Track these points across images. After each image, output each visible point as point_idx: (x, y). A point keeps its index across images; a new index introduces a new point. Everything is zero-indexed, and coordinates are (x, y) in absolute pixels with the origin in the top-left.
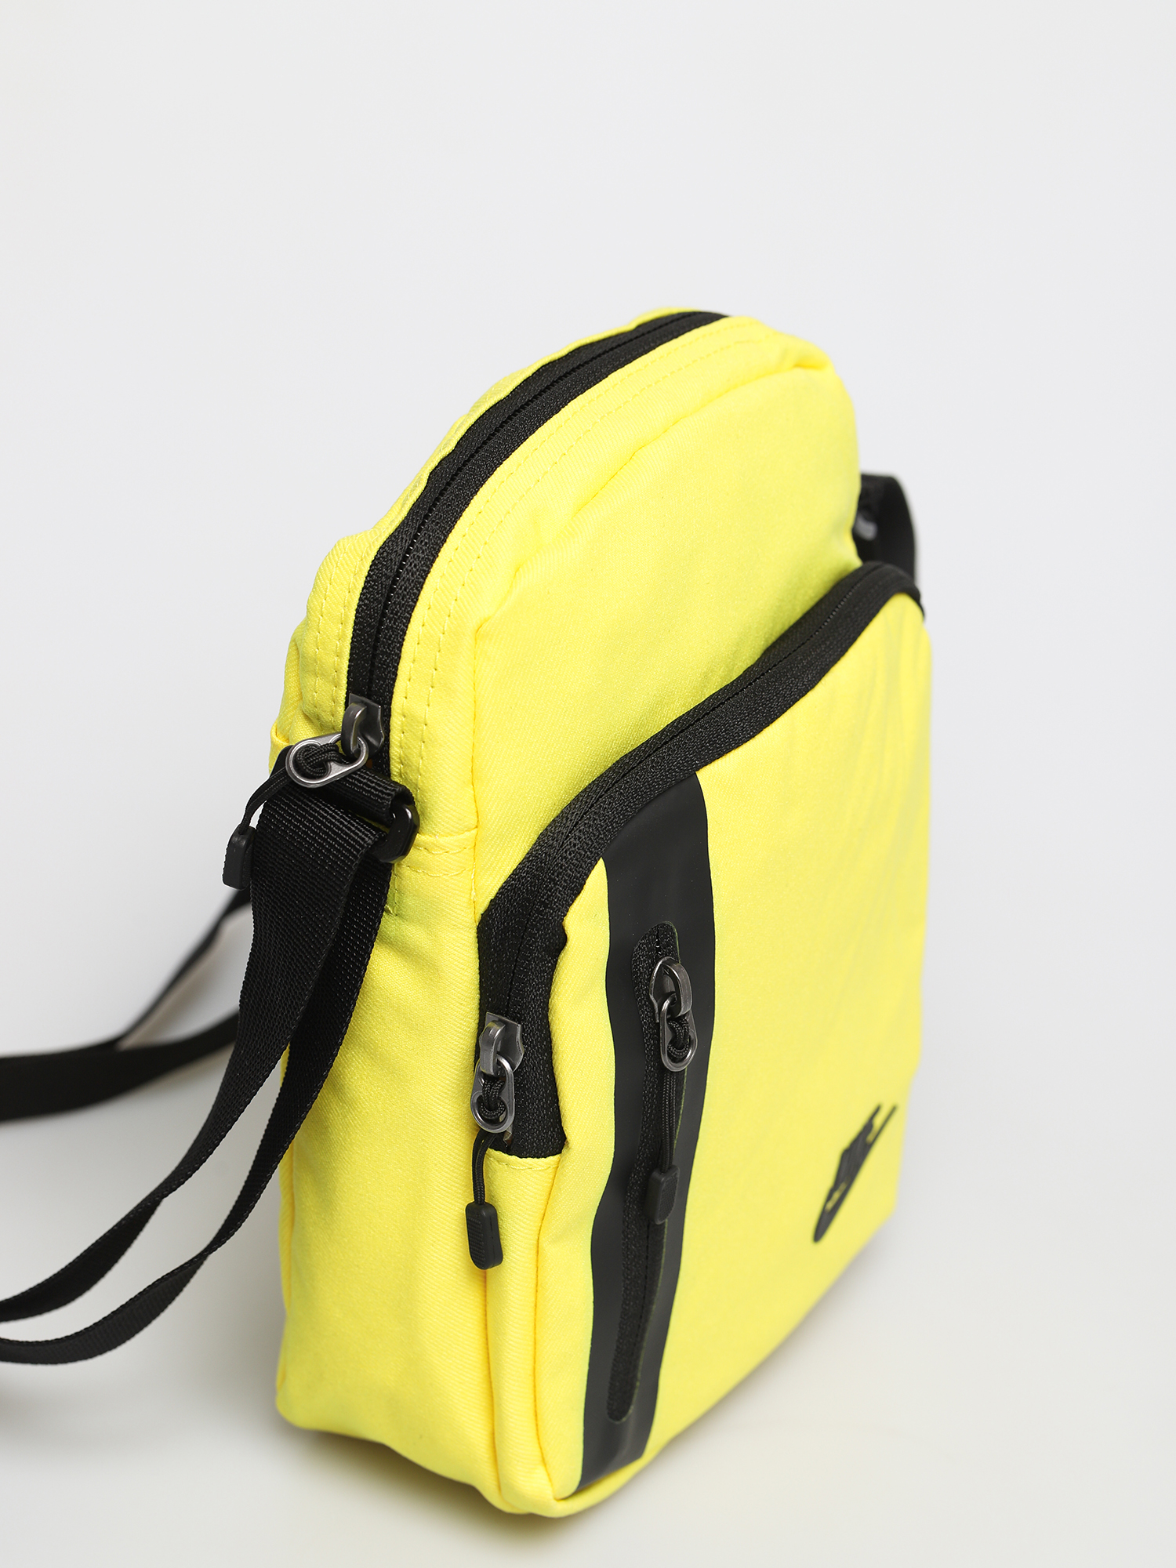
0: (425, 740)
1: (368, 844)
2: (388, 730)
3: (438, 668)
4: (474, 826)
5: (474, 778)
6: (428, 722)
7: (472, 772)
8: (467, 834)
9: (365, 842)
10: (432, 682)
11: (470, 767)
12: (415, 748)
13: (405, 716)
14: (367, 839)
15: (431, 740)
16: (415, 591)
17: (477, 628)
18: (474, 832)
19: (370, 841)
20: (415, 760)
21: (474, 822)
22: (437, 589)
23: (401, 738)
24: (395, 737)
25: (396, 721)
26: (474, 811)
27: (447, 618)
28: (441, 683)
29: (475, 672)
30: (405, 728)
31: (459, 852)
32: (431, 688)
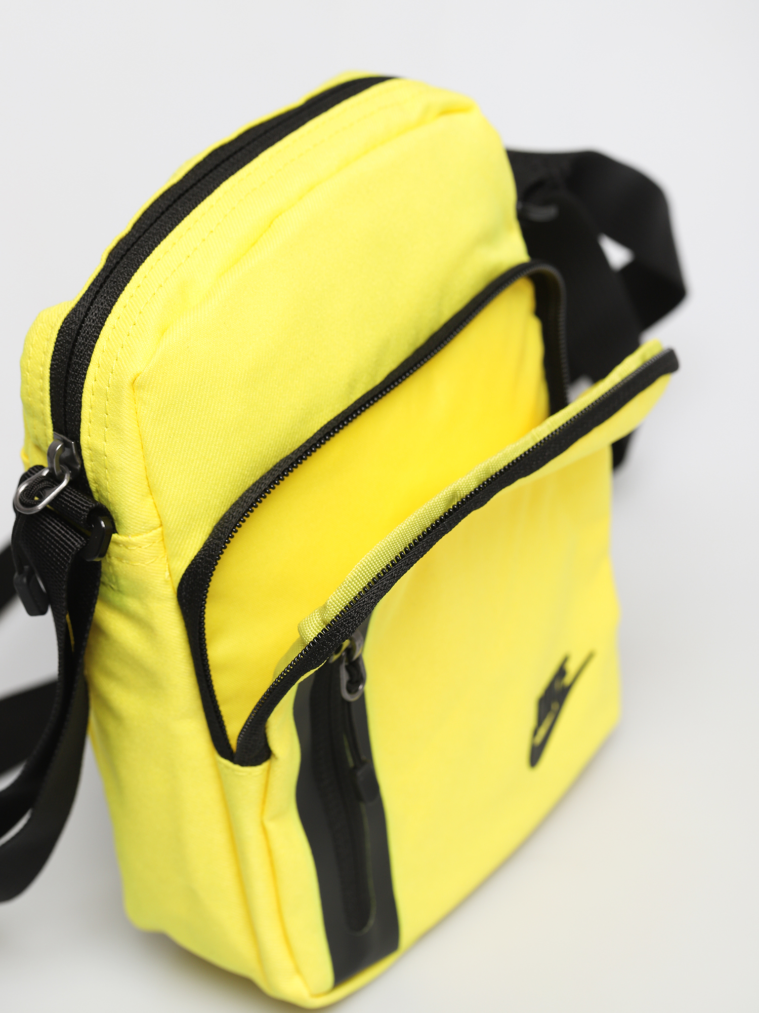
0: (107, 467)
1: (77, 548)
2: (82, 460)
3: (108, 413)
4: (159, 526)
5: (151, 490)
6: (107, 454)
7: (149, 486)
8: (154, 532)
9: (75, 546)
10: (105, 423)
11: (146, 483)
12: (102, 473)
13: (91, 450)
14: (76, 544)
15: (111, 468)
16: (89, 352)
17: (132, 382)
18: (160, 530)
19: (79, 546)
20: (104, 482)
21: (156, 522)
22: (104, 352)
23: (91, 465)
24: (88, 465)
25: (85, 453)
26: (156, 515)
27: (111, 374)
28: (112, 425)
29: (137, 413)
30: (93, 458)
31: (150, 546)
32: (105, 428)
